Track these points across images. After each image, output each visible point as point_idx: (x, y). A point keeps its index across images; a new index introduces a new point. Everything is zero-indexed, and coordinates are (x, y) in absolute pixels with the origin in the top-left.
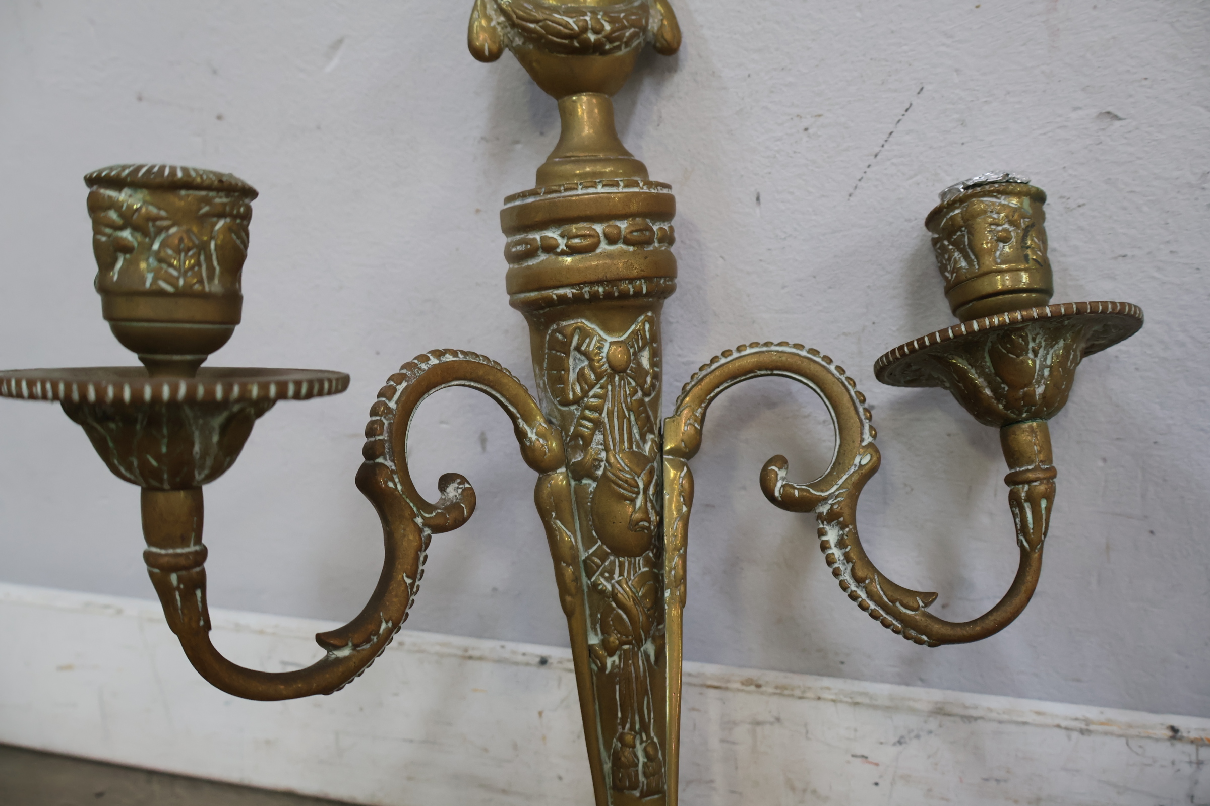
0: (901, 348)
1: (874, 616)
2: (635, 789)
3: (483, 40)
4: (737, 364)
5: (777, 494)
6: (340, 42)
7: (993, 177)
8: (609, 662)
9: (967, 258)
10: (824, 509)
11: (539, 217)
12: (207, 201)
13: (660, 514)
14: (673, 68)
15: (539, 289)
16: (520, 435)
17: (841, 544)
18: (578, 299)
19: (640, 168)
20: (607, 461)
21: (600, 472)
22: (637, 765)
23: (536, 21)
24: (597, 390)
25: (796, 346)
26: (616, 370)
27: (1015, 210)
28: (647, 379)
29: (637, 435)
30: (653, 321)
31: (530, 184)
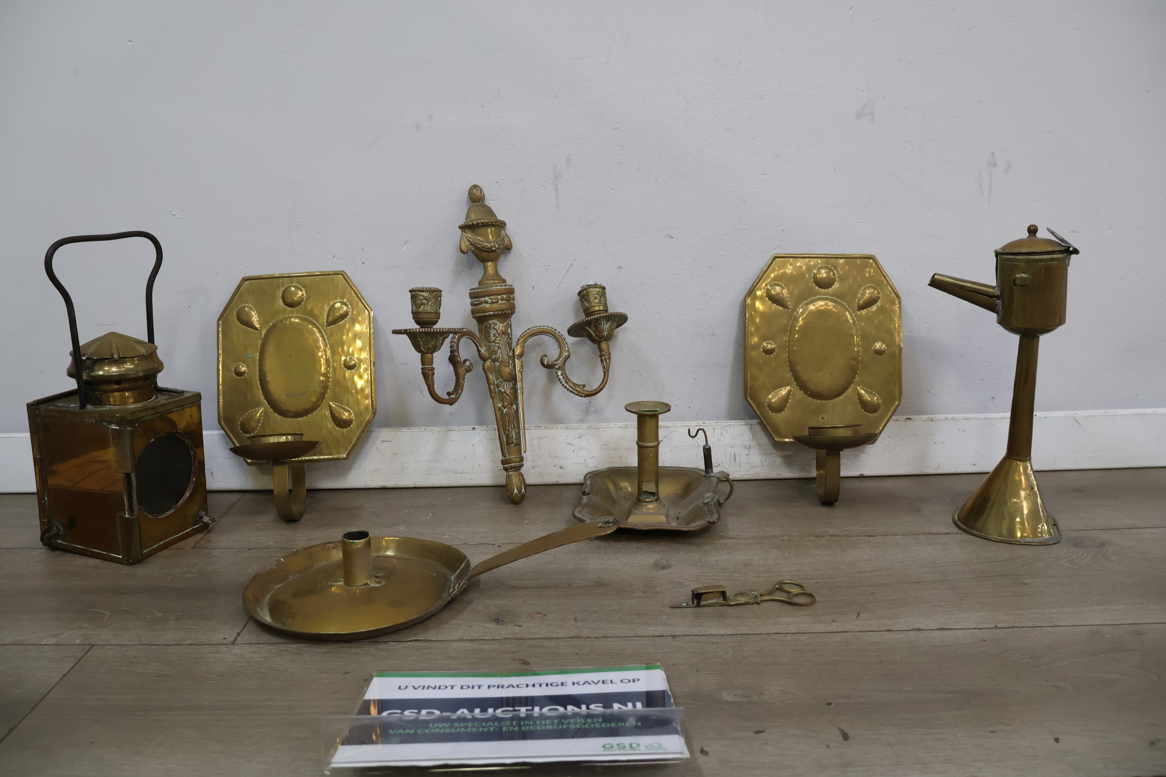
0: (573, 325)
1: (571, 392)
2: (513, 444)
3: (464, 248)
4: (532, 332)
5: (545, 364)
6: (407, 242)
7: (593, 283)
8: (504, 411)
9: (588, 303)
10: (557, 367)
11: (484, 294)
12: (438, 295)
13: (515, 371)
14: (510, 253)
15: (483, 313)
16: (479, 351)
17: (562, 375)
18: (494, 315)
19: (504, 281)
20: (502, 357)
21: (500, 360)
22: (513, 437)
23: (479, 245)
24: (498, 339)
25: (547, 327)
26: (503, 333)
27: (598, 291)
28: (509, 336)
29: (508, 351)
30: (510, 320)
31: (476, 285)
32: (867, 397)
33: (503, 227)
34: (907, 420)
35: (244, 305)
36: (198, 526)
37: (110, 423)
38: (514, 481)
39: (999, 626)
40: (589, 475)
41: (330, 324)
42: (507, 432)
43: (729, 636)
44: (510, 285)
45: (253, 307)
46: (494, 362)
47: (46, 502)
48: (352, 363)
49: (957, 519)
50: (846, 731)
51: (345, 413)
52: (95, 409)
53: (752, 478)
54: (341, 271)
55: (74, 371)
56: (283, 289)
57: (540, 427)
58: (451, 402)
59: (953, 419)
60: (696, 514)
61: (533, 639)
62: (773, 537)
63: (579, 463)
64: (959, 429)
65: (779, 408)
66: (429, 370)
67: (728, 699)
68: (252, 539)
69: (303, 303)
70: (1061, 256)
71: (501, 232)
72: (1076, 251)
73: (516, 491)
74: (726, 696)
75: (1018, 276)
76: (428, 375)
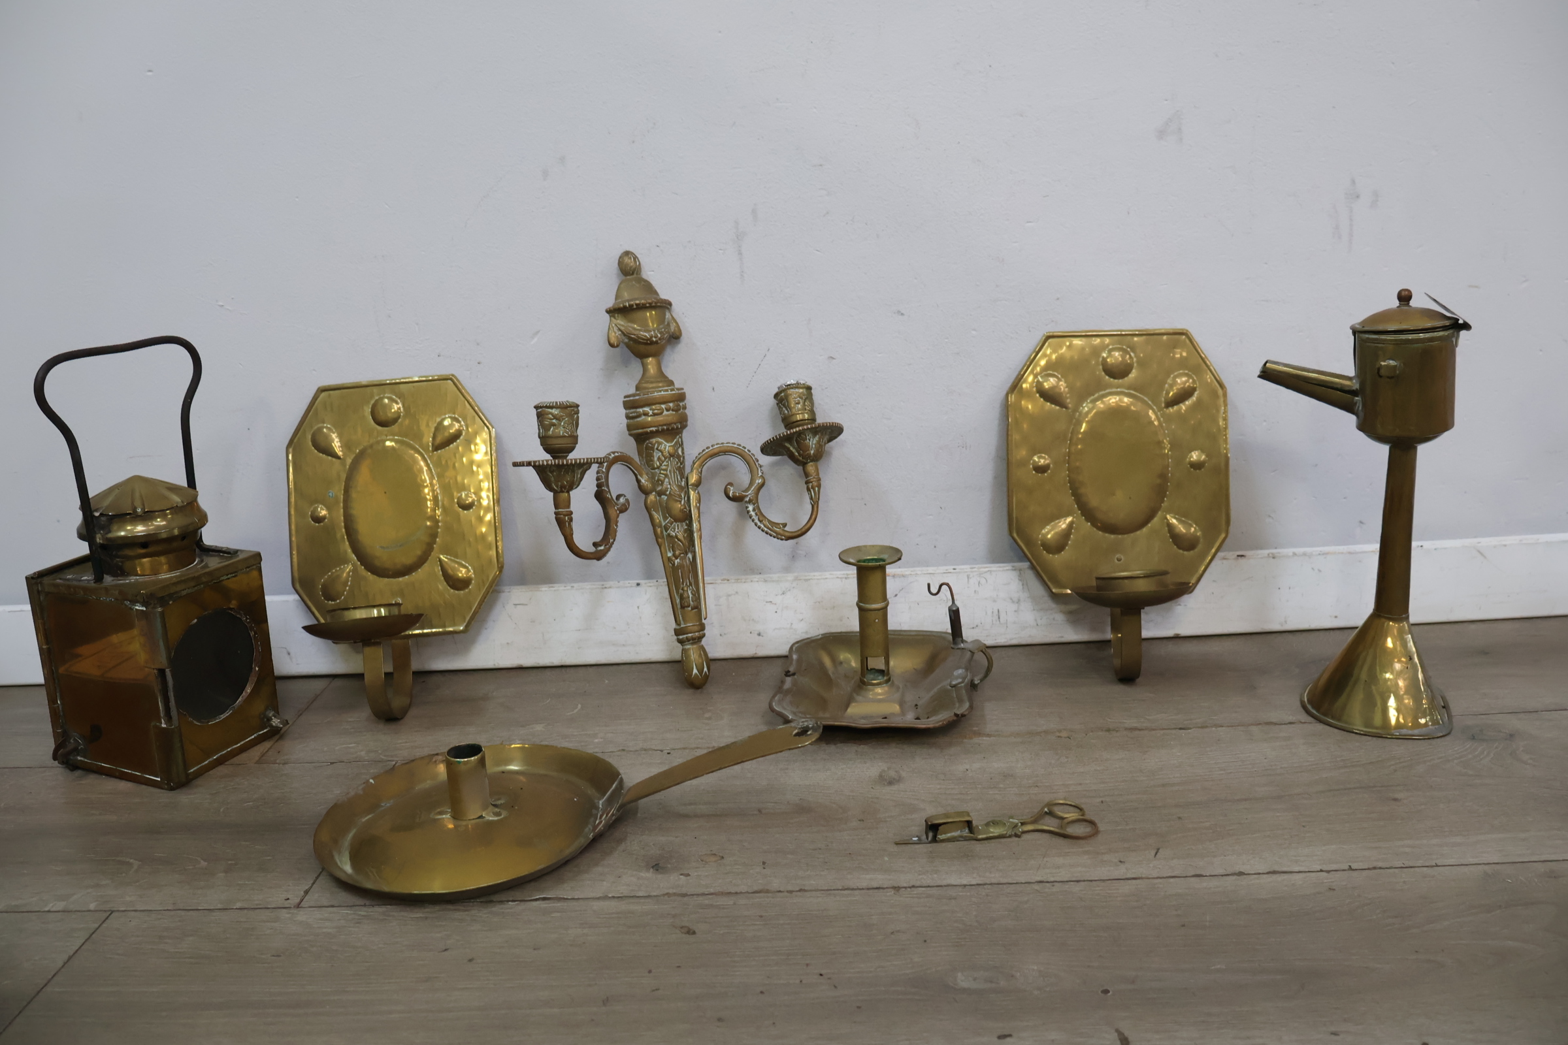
0: (767, 441)
1: (767, 533)
2: (689, 606)
3: (614, 340)
4: (712, 452)
5: (731, 495)
6: (538, 332)
7: (793, 382)
8: (676, 562)
9: (787, 409)
10: (747, 499)
11: (642, 403)
12: (573, 410)
13: (690, 506)
14: (679, 343)
15: (643, 428)
16: (638, 481)
17: (754, 510)
18: (657, 431)
19: (671, 383)
20: (671, 488)
21: (668, 493)
22: (689, 597)
23: (634, 335)
24: (665, 463)
25: (733, 443)
26: (671, 455)
27: (801, 393)
28: (681, 459)
29: (679, 479)
30: (681, 437)
31: (632, 391)
32: (1182, 529)
33: (668, 308)
34: (1239, 558)
35: (320, 425)
36: (265, 731)
37: (134, 602)
38: (692, 658)
39: (1354, 866)
40: (796, 645)
41: (437, 448)
42: (681, 591)
43: (973, 887)
44: (678, 389)
45: (333, 428)
46: (660, 496)
47: (58, 706)
48: (468, 500)
49: (1306, 700)
50: (1127, 1033)
51: (461, 569)
52: (115, 582)
53: (1024, 642)
54: (450, 375)
55: (84, 532)
56: (372, 402)
57: (728, 580)
58: (598, 556)
59: (1305, 554)
60: (941, 701)
61: (703, 894)
62: (1046, 732)
63: (784, 628)
64: (1313, 569)
65: (1058, 546)
66: (565, 515)
67: (965, 985)
68: (337, 748)
69: (400, 420)
70: (1446, 333)
71: (665, 315)
72: (1466, 326)
73: (695, 671)
74: (963, 980)
75: (1383, 363)
76: (564, 522)
